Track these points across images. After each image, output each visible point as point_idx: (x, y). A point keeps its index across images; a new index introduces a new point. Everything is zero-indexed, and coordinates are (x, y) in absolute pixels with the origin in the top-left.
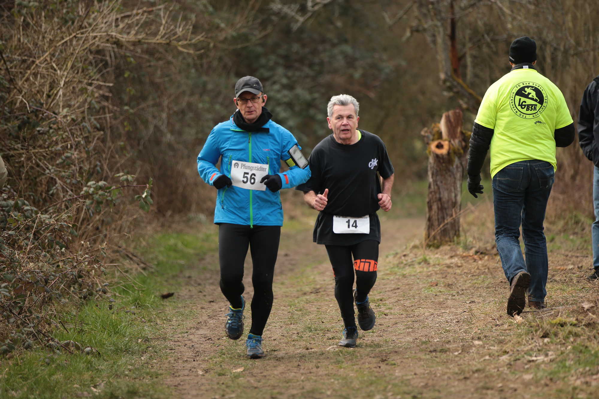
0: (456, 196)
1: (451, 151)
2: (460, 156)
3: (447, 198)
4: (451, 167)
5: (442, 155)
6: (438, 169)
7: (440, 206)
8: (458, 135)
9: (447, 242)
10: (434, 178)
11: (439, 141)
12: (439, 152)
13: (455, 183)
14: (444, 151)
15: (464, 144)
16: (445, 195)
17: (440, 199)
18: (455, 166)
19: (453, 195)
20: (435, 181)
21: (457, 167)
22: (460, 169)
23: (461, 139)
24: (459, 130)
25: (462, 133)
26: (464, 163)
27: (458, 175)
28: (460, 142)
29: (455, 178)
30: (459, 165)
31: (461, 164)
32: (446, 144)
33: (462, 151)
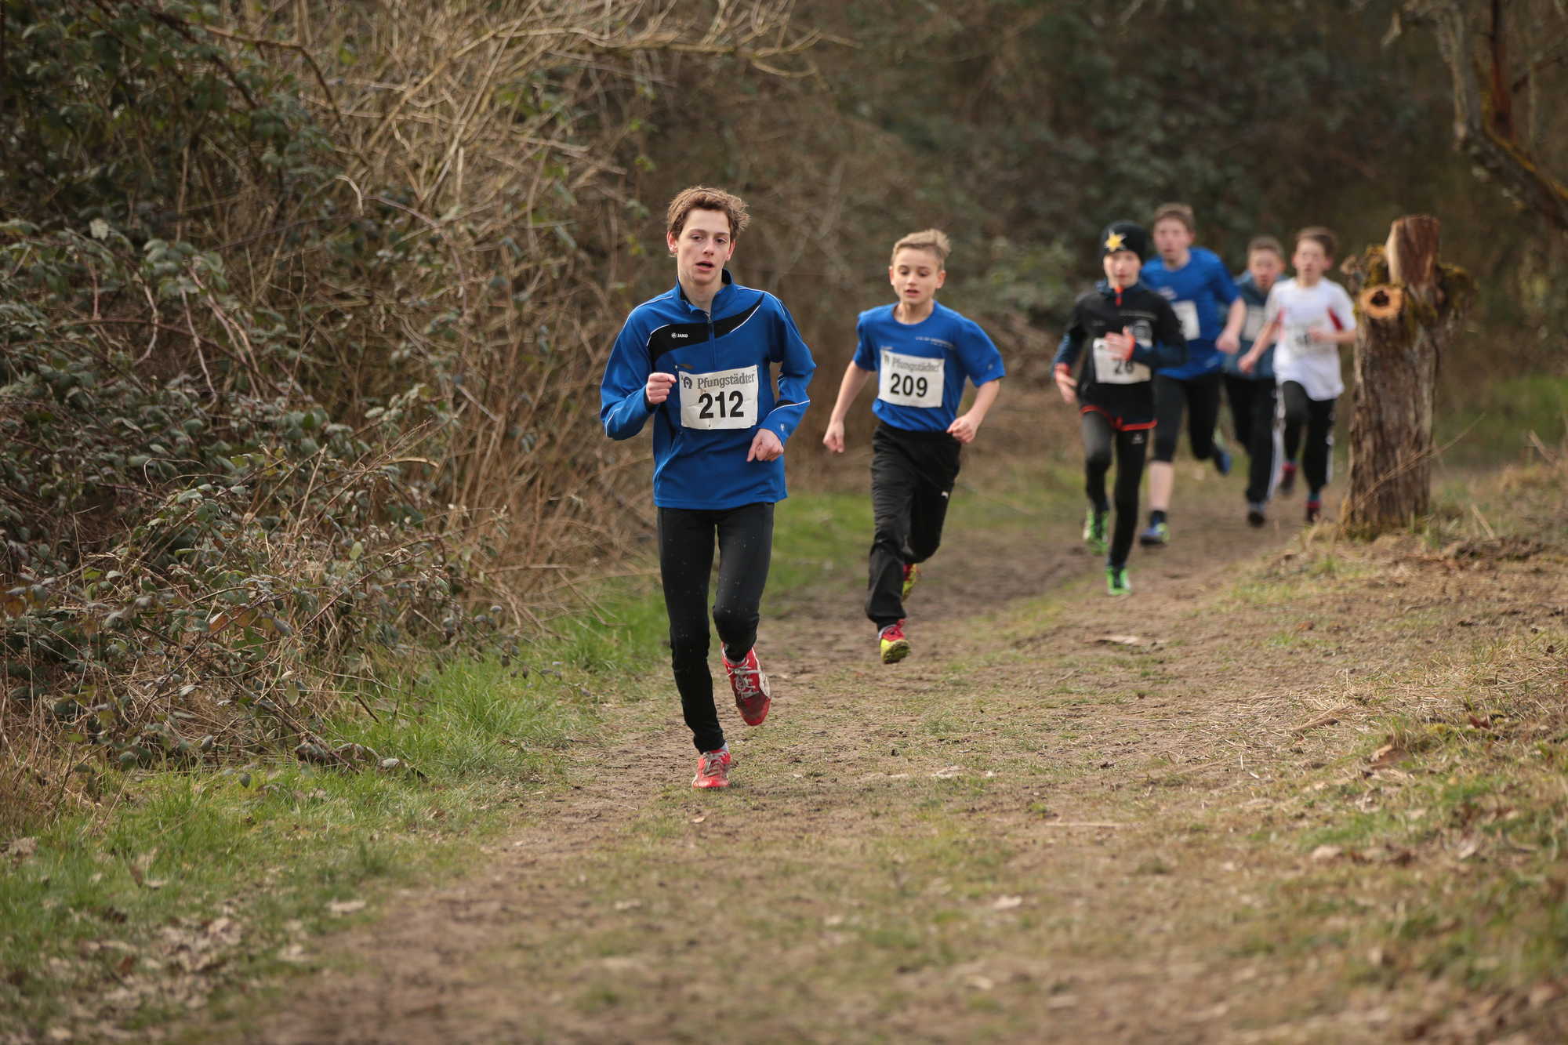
0: (1418, 418)
1: (1407, 312)
2: (1430, 326)
3: (1397, 423)
4: (1407, 350)
5: (1384, 320)
6: (1377, 354)
7: (1379, 441)
8: (1427, 273)
9: (1394, 526)
10: (1368, 377)
11: (1380, 288)
12: (1379, 313)
13: (1416, 387)
14: (1390, 312)
15: (1440, 295)
16: (1392, 417)
17: (1380, 426)
18: (1416, 348)
19: (1412, 416)
20: (1368, 383)
21: (1423, 351)
22: (1431, 355)
23: (1433, 283)
24: (1429, 262)
25: (1437, 269)
26: (1439, 341)
27: (1425, 370)
28: (1431, 290)
29: (1417, 377)
30: (1427, 345)
31: (1433, 342)
32: (1395, 295)
33: (1435, 313)
